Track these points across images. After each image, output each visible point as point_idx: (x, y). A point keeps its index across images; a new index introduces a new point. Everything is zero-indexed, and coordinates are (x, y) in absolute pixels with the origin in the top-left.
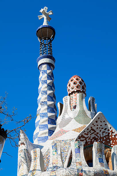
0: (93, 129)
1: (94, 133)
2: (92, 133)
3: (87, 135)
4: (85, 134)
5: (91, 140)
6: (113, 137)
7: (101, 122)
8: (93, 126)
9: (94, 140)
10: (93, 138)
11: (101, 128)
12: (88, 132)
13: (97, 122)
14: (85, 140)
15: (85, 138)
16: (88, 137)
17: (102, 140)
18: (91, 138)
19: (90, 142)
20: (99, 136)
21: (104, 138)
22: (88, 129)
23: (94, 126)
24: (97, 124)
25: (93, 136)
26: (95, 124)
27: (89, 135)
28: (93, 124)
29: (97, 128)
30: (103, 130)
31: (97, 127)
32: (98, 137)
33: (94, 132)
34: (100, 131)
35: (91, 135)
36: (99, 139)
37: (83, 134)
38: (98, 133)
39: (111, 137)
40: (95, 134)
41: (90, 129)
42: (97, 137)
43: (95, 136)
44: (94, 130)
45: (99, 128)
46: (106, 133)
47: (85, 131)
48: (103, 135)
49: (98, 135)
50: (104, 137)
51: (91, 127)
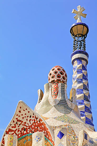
0: (19, 120)
1: (21, 124)
2: (20, 125)
3: (15, 127)
4: (12, 127)
5: (21, 131)
6: (39, 122)
7: (24, 110)
8: (17, 117)
9: (23, 131)
10: (22, 129)
11: (26, 117)
12: (15, 125)
13: (20, 112)
14: (14, 134)
15: (14, 131)
16: (17, 129)
17: (31, 129)
18: (20, 130)
19: (20, 134)
20: (28, 125)
21: (32, 127)
22: (14, 122)
23: (19, 116)
24: (21, 113)
25: (21, 127)
26: (20, 114)
27: (17, 127)
28: (17, 115)
29: (23, 118)
30: (29, 119)
31: (22, 116)
32: (27, 127)
33: (21, 122)
34: (27, 120)
35: (18, 126)
36: (28, 129)
37: (11, 128)
38: (25, 123)
39: (37, 123)
40: (23, 125)
41: (16, 121)
42: (25, 127)
43: (24, 126)
44: (21, 121)
45: (24, 118)
46: (33, 120)
47: (11, 125)
48: (30, 123)
49: (26, 124)
50: (32, 125)
51: (17, 119)
